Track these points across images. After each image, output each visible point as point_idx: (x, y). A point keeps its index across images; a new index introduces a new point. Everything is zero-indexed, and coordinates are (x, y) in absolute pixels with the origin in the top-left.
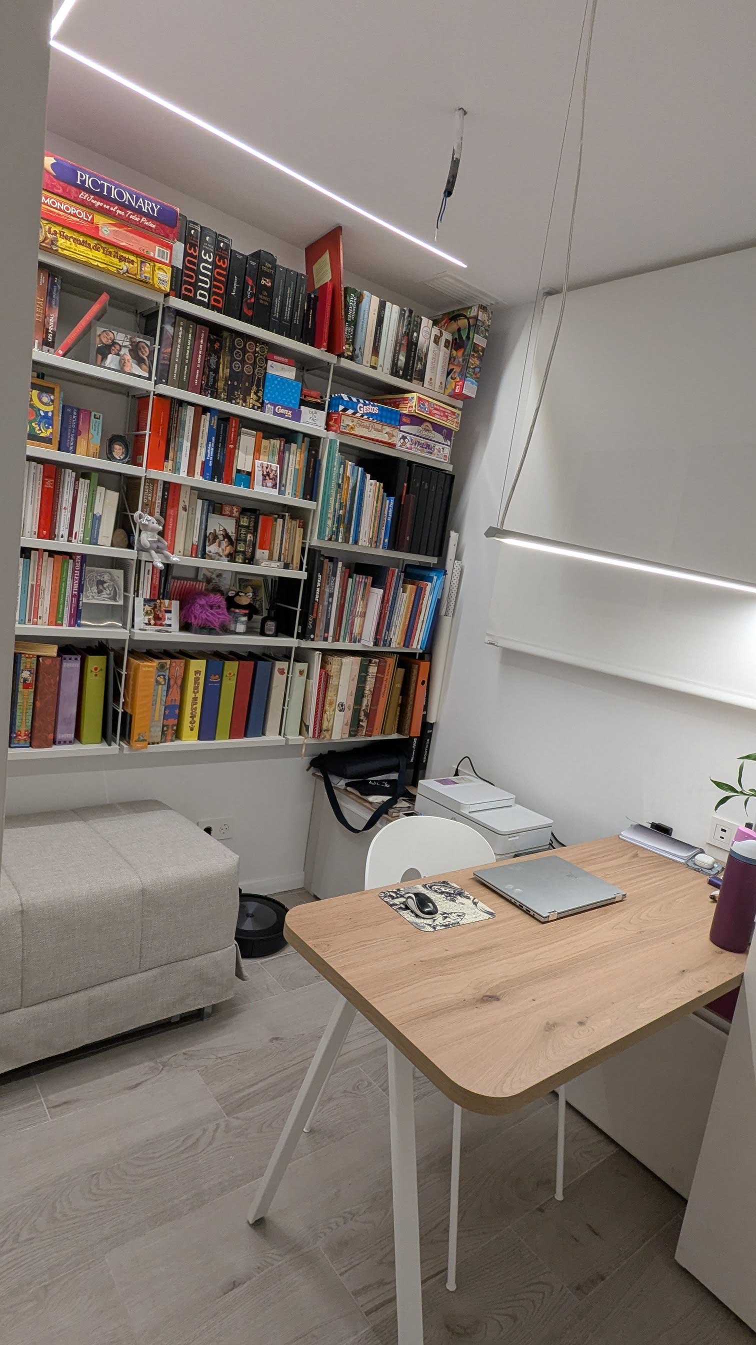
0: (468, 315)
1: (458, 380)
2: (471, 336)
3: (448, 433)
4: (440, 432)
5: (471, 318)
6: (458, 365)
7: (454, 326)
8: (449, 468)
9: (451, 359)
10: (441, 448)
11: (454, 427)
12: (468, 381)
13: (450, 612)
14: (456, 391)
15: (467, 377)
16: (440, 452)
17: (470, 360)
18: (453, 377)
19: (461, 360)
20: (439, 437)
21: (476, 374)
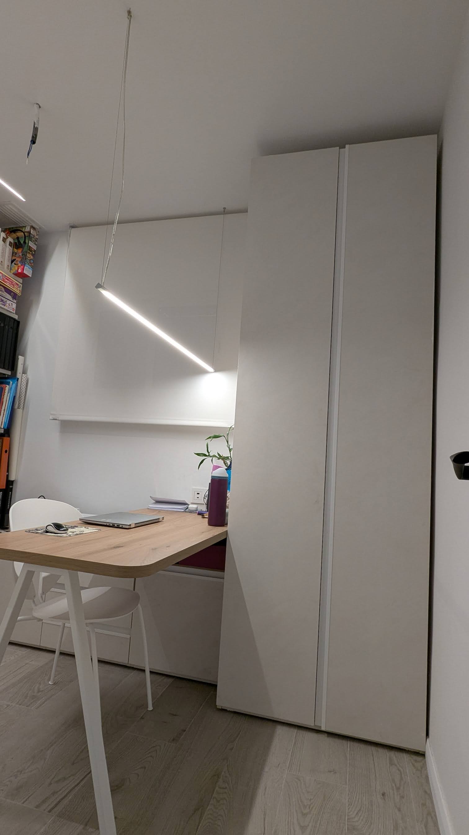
0: (23, 230)
1: (20, 265)
2: (27, 241)
3: (14, 296)
4: (10, 294)
5: (26, 232)
6: (19, 257)
7: (14, 235)
8: (16, 317)
9: (14, 254)
10: (10, 303)
11: (18, 292)
12: (27, 266)
13: (21, 406)
14: (19, 271)
15: (26, 264)
16: (10, 305)
17: (27, 255)
18: (16, 263)
19: (21, 254)
20: (9, 297)
21: (31, 264)
